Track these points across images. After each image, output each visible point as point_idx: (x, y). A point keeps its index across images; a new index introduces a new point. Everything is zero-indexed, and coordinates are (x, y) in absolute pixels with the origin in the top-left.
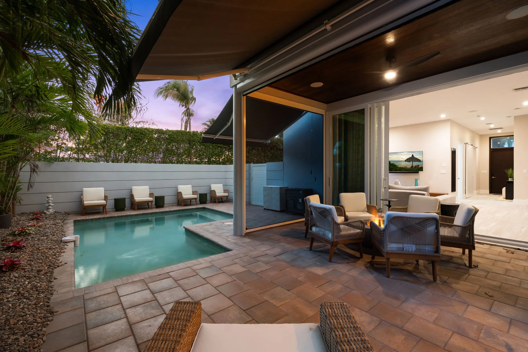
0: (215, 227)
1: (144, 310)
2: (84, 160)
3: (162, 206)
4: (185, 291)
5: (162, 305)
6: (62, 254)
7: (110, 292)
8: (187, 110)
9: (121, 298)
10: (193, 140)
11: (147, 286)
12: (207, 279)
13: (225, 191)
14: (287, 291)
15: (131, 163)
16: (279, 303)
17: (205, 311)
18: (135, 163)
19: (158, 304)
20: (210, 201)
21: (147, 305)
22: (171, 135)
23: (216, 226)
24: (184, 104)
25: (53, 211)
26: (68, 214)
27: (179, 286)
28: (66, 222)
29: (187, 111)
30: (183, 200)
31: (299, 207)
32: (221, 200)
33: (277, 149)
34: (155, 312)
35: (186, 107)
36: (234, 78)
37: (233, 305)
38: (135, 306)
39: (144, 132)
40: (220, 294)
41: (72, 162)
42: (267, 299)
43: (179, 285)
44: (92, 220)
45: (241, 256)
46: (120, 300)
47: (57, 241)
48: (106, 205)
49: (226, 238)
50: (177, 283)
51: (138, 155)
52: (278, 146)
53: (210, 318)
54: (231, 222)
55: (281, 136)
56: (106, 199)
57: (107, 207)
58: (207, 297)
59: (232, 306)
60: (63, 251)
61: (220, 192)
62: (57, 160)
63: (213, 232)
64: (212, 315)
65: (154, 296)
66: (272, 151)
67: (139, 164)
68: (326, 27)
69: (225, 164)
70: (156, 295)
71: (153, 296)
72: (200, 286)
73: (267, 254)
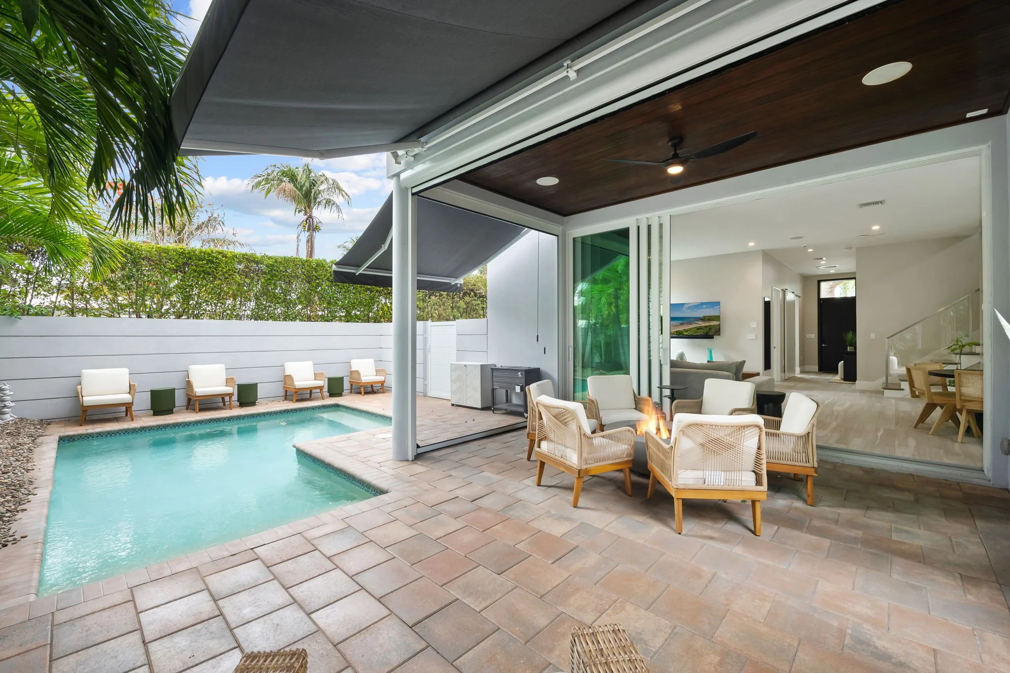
0: (357, 443)
1: (192, 642)
2: (85, 311)
3: (253, 404)
4: (286, 589)
5: (233, 626)
6: (20, 515)
7: (117, 603)
8: (307, 219)
9: (141, 615)
10: (316, 277)
11: (204, 582)
12: (335, 559)
13: (378, 372)
14: (497, 576)
15: (188, 318)
16: (480, 602)
17: (328, 633)
18: (197, 319)
19: (224, 625)
20: (349, 391)
21: (200, 630)
22: (272, 265)
23: (358, 441)
24: (302, 208)
25: (12, 418)
26: (45, 423)
27: (275, 578)
28: (39, 440)
29: (308, 221)
30: (296, 391)
31: (515, 400)
32: (371, 390)
33: (475, 295)
34: (216, 646)
35: (306, 214)
36: (394, 161)
37: (388, 615)
38: (172, 633)
39: (216, 259)
40: (363, 592)
41: (59, 316)
42: (458, 597)
43: (274, 576)
44: (100, 435)
45: (406, 503)
46: (139, 622)
47: (10, 485)
48: (132, 403)
49: (379, 465)
50: (270, 571)
51: (203, 302)
52: (476, 290)
53: (336, 651)
54: (388, 432)
55: (483, 272)
56: (132, 391)
57: (134, 408)
58: (332, 601)
59: (385, 617)
60: (23, 507)
61: (368, 374)
62: (26, 312)
63: (353, 454)
64: (341, 642)
65: (217, 605)
66: (467, 299)
67: (205, 322)
68: (567, 72)
69: (379, 322)
70: (220, 603)
71: (215, 607)
72: (320, 575)
73: (458, 497)
